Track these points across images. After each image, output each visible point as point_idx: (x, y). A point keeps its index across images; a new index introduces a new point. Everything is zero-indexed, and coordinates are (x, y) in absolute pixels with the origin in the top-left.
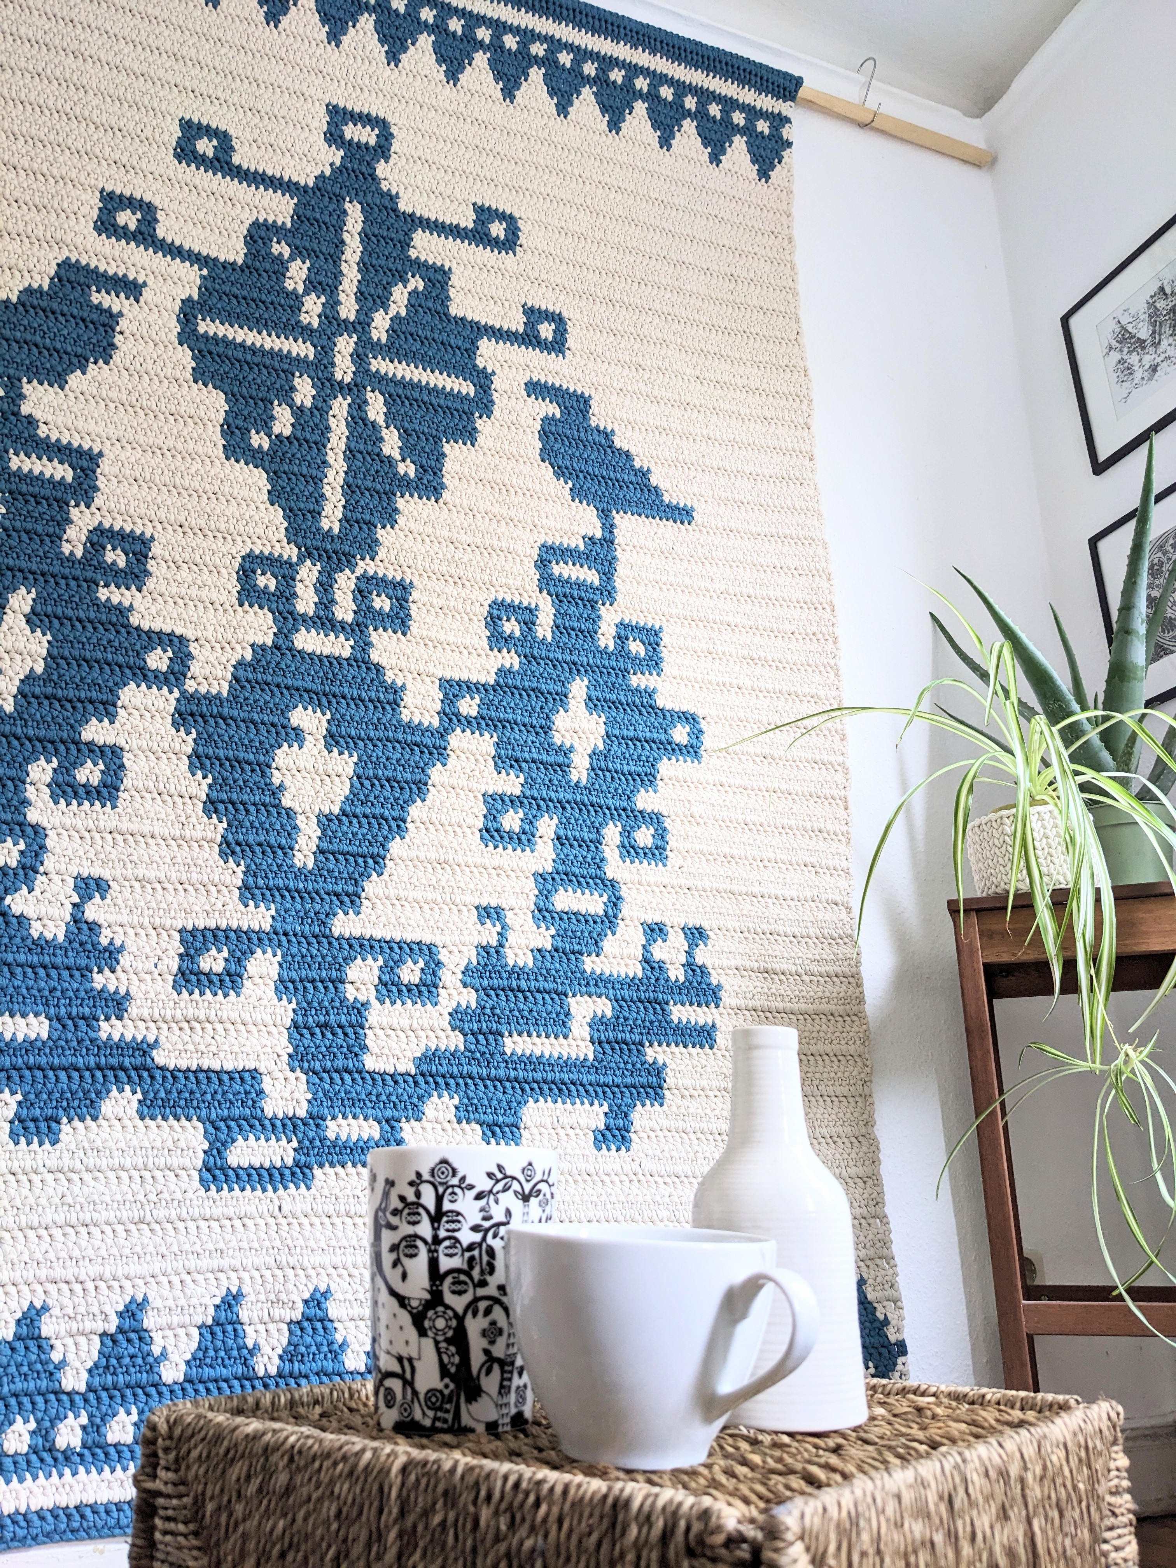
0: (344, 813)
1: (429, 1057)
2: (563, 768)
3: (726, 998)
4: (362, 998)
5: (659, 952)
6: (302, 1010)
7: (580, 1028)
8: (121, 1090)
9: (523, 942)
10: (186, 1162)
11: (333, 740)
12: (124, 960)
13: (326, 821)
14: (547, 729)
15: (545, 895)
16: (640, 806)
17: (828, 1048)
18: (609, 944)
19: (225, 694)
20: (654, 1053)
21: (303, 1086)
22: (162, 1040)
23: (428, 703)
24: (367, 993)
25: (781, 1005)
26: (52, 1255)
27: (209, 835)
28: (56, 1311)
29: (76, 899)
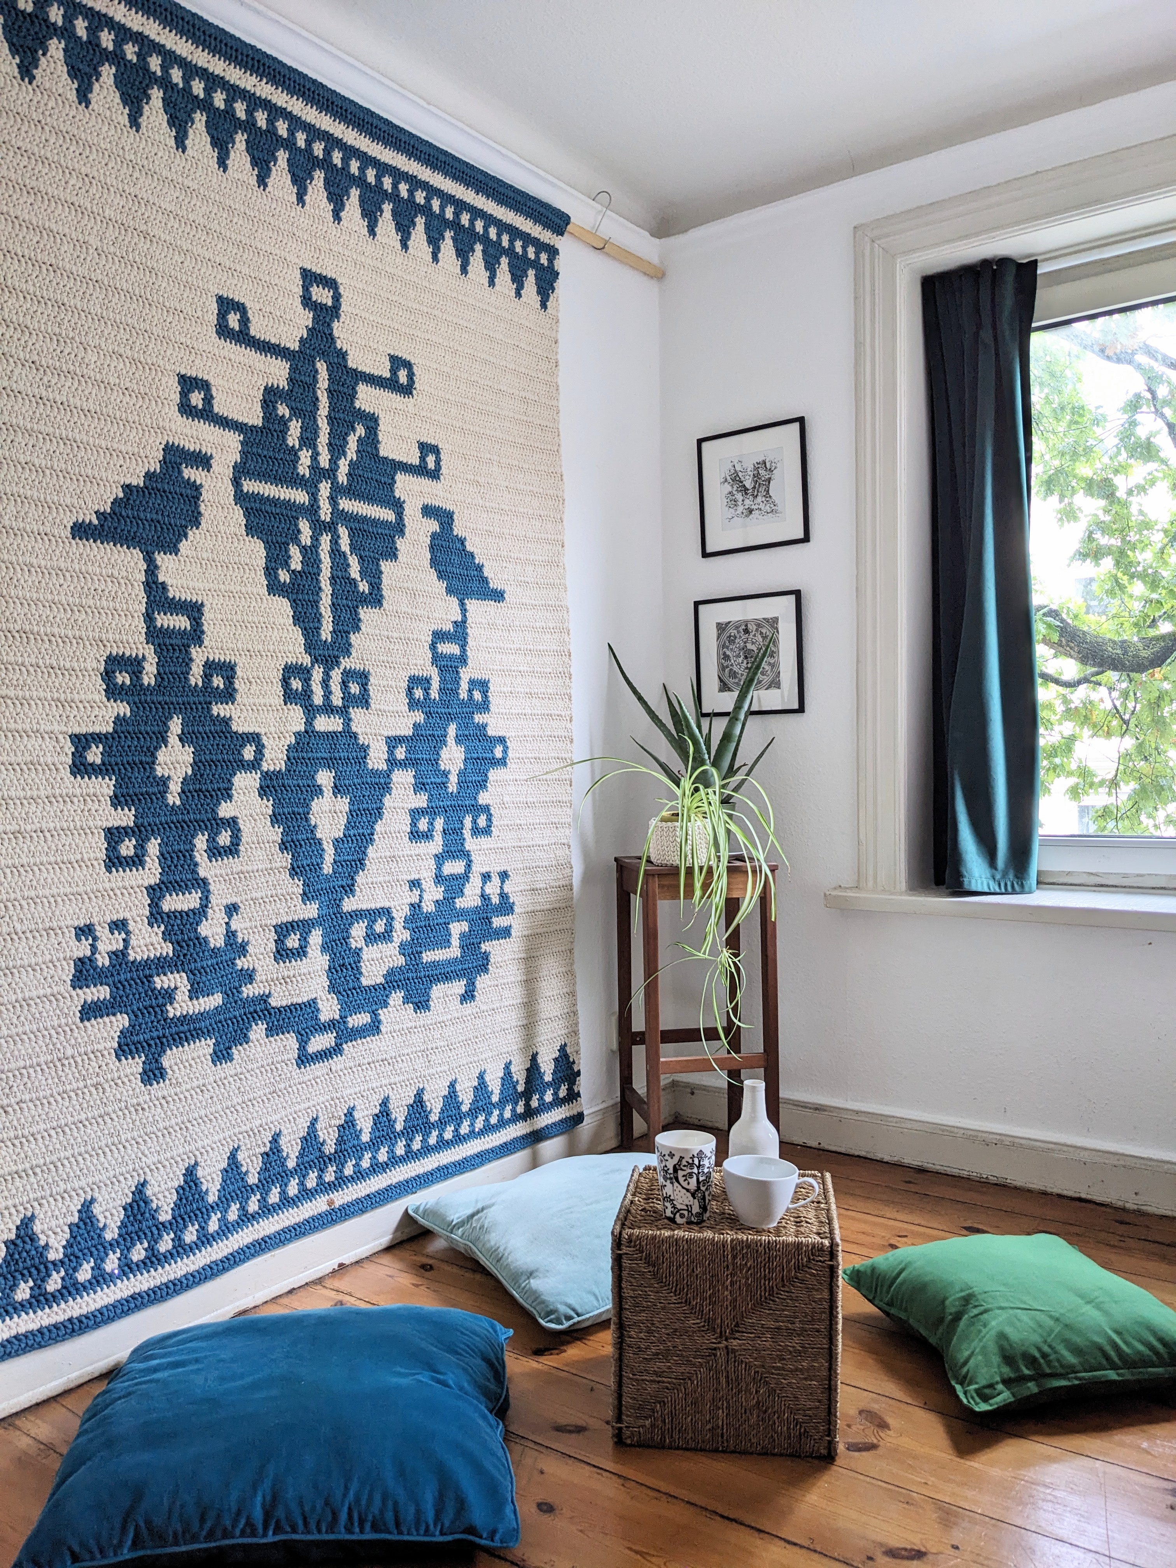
0: (345, 836)
1: (391, 973)
2: (444, 784)
3: (517, 909)
4: (359, 946)
5: (488, 890)
6: (332, 960)
7: (455, 942)
8: (257, 1024)
9: (431, 898)
10: (291, 1056)
11: (337, 790)
12: (250, 948)
13: (337, 842)
14: (437, 761)
15: (439, 868)
16: (481, 802)
17: (558, 928)
18: (467, 890)
19: (284, 769)
20: (485, 947)
21: (336, 1002)
22: (273, 992)
23: (381, 755)
24: (361, 943)
25: (539, 908)
26: (239, 1120)
27: (284, 864)
28: (243, 1148)
29: (227, 920)
